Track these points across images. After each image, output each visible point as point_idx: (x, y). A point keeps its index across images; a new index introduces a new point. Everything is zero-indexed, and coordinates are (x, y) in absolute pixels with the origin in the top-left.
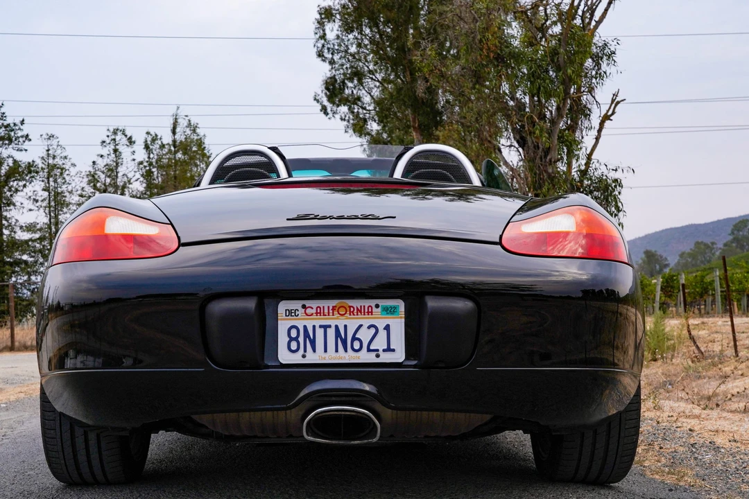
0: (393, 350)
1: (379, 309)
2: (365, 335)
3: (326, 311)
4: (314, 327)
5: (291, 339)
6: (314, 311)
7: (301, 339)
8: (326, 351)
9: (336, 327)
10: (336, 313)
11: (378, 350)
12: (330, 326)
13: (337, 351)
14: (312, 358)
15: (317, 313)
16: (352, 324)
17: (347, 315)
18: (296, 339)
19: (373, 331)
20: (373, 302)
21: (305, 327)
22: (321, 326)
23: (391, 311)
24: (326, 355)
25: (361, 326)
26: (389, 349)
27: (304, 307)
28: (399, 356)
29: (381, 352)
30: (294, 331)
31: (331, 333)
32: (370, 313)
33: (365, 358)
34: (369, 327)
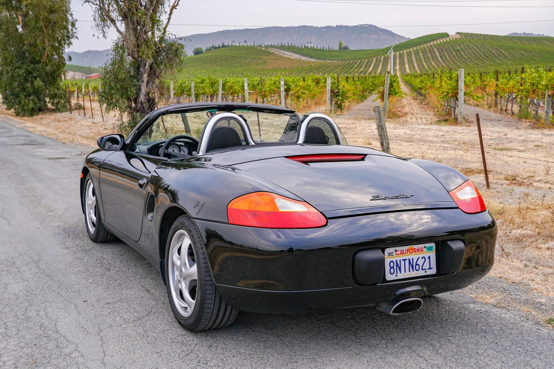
0: (432, 268)
1: (426, 249)
2: (420, 262)
3: (405, 252)
4: (400, 260)
5: (391, 268)
6: (400, 252)
7: (395, 267)
8: (405, 272)
9: (409, 259)
10: (409, 252)
11: (426, 269)
12: (406, 259)
13: (409, 271)
14: (400, 276)
16: (414, 256)
17: (413, 253)
18: (393, 267)
19: (424, 259)
20: (423, 246)
21: (396, 261)
22: (403, 260)
23: (430, 249)
24: (405, 274)
25: (419, 258)
26: (430, 268)
27: (396, 251)
28: (433, 271)
29: (427, 270)
30: (392, 263)
31: (407, 262)
32: (422, 251)
33: (421, 273)
34: (422, 258)
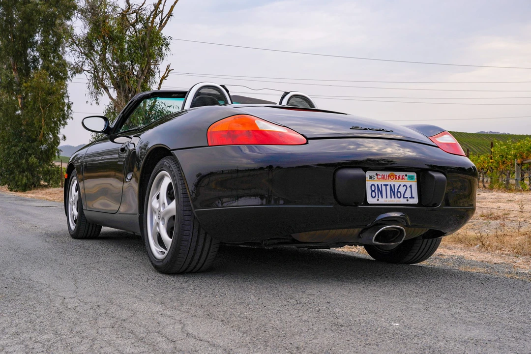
0: (414, 198)
1: (407, 177)
2: (402, 190)
3: (386, 177)
4: (381, 185)
5: (372, 191)
6: (381, 177)
7: (376, 191)
8: (387, 197)
9: (390, 185)
10: (390, 178)
11: (407, 198)
12: (388, 185)
13: (391, 198)
14: (382, 201)
16: (396, 183)
17: (394, 179)
18: (374, 191)
19: (405, 188)
20: (404, 173)
21: (378, 185)
22: (384, 185)
23: (411, 178)
24: (387, 199)
25: (400, 185)
26: (412, 197)
27: (377, 174)
28: (415, 201)
29: (409, 199)
30: (373, 187)
31: (388, 188)
32: (403, 179)
33: (402, 201)
34: (404, 186)
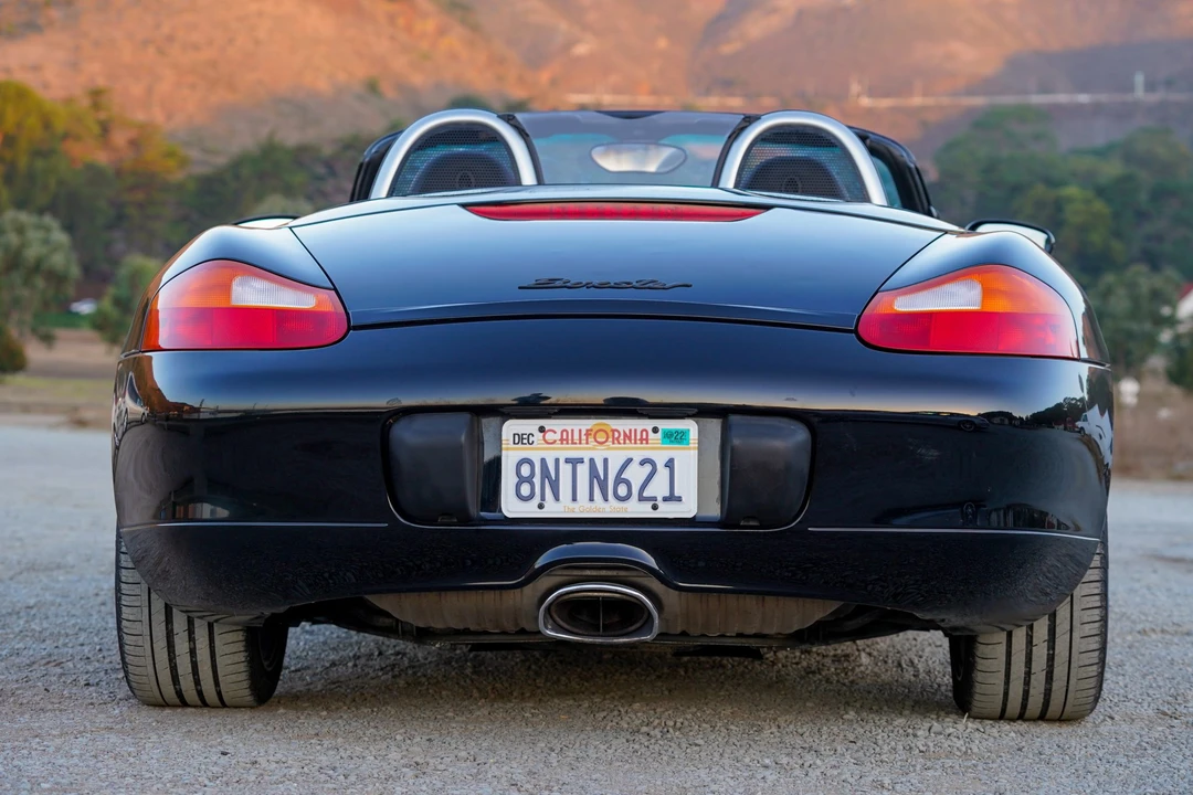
0: (679, 499)
1: (659, 435)
2: (636, 475)
4: (557, 461)
5: (521, 480)
6: (558, 436)
7: (537, 480)
8: (574, 499)
9: (592, 461)
10: (591, 439)
11: (655, 499)
12: (581, 460)
13: (591, 499)
14: (553, 510)
15: (562, 440)
16: (615, 455)
18: (529, 480)
19: (648, 468)
20: (649, 424)
21: (543, 461)
22: (567, 461)
23: (676, 438)
24: (576, 505)
25: (629, 461)
26: (672, 498)
27: (542, 430)
28: (688, 508)
29: (659, 502)
30: (526, 467)
31: (583, 470)
33: (642, 510)
34: (642, 463)
